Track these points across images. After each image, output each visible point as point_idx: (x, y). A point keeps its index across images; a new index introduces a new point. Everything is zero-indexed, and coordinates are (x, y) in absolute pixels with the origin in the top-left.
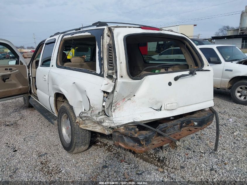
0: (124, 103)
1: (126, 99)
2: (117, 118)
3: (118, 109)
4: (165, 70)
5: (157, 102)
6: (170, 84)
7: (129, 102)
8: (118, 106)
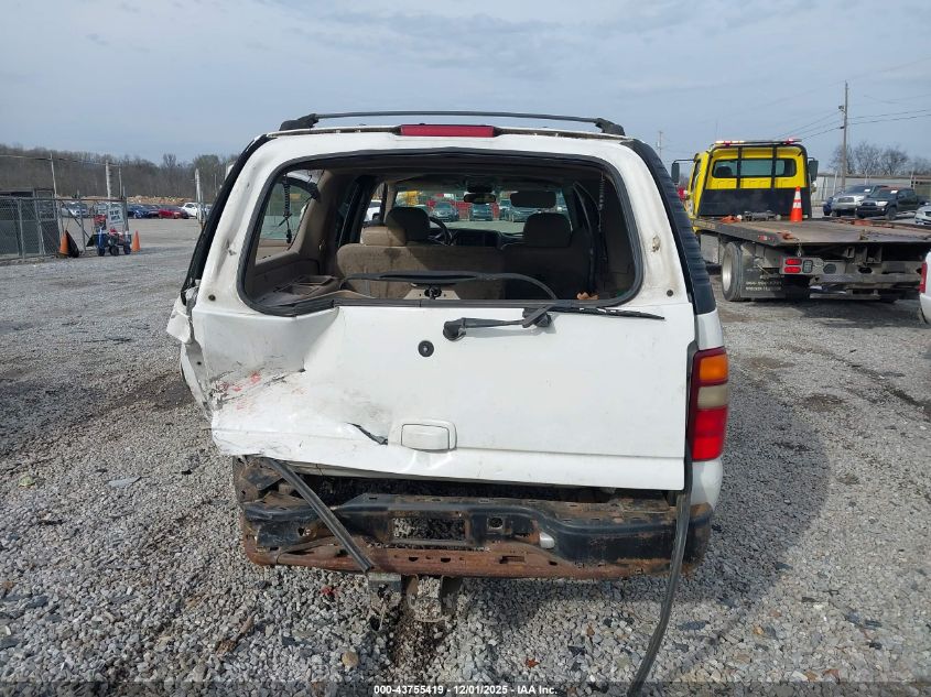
0: (262, 389)
1: (265, 378)
2: (225, 430)
3: (236, 403)
4: (427, 294)
5: (375, 411)
6: (426, 349)
7: (277, 388)
8: (231, 393)
